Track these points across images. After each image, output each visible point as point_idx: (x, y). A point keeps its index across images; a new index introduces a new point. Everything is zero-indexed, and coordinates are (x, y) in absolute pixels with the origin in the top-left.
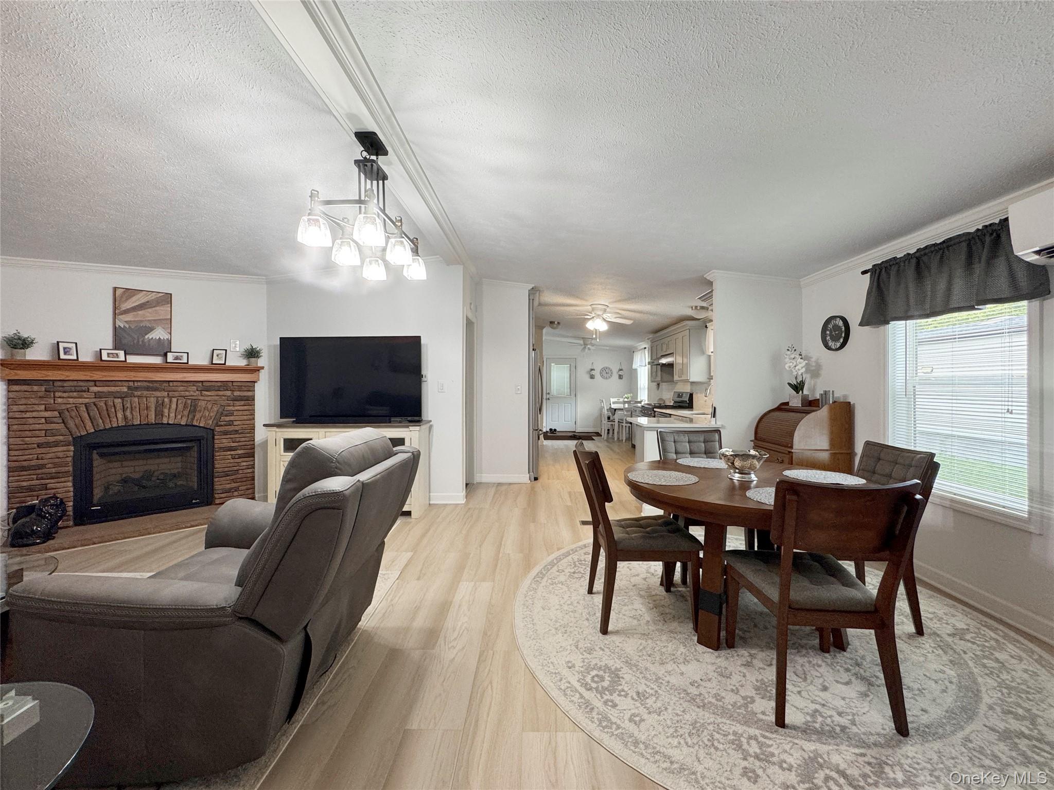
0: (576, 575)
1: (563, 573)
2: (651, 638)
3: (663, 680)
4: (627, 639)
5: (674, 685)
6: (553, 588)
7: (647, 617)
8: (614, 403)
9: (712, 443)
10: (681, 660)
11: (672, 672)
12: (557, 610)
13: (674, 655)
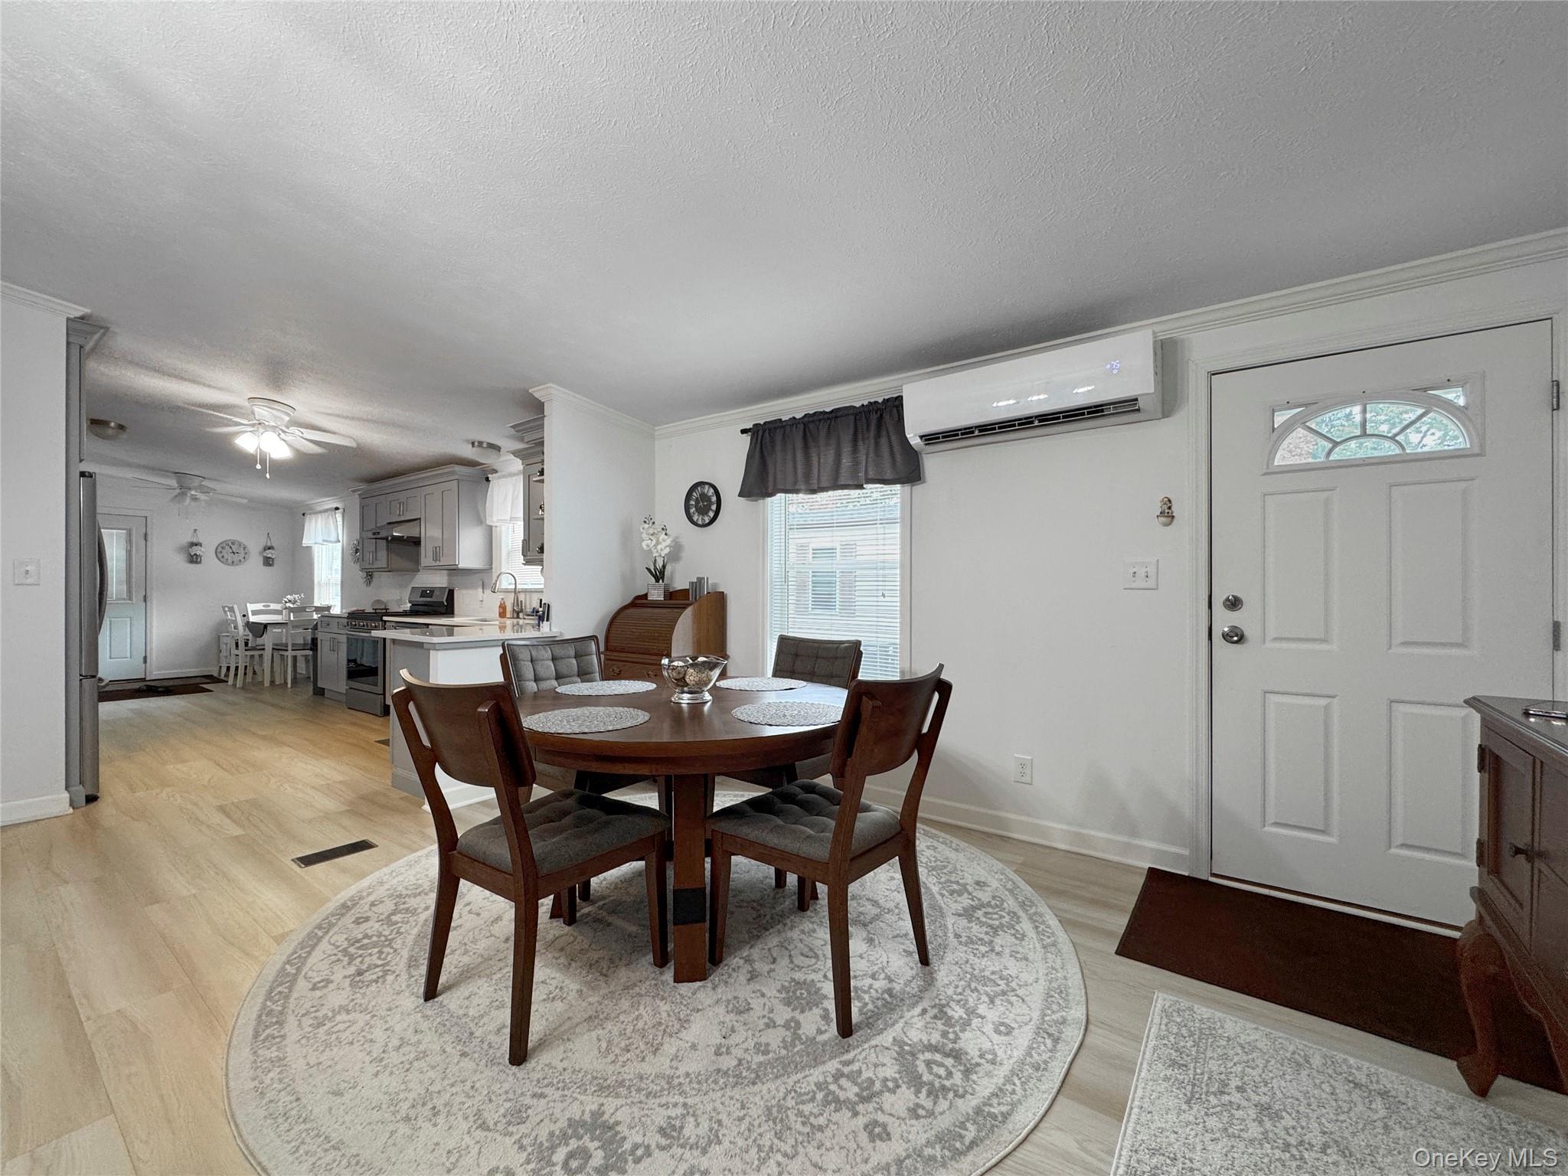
0: (368, 976)
1: (331, 986)
2: (606, 1018)
3: (679, 1077)
4: (570, 1046)
5: (699, 1074)
6: (329, 1033)
7: (573, 986)
8: (255, 613)
9: (588, 657)
10: (677, 1026)
11: (680, 1054)
12: (376, 1075)
13: (660, 1024)
